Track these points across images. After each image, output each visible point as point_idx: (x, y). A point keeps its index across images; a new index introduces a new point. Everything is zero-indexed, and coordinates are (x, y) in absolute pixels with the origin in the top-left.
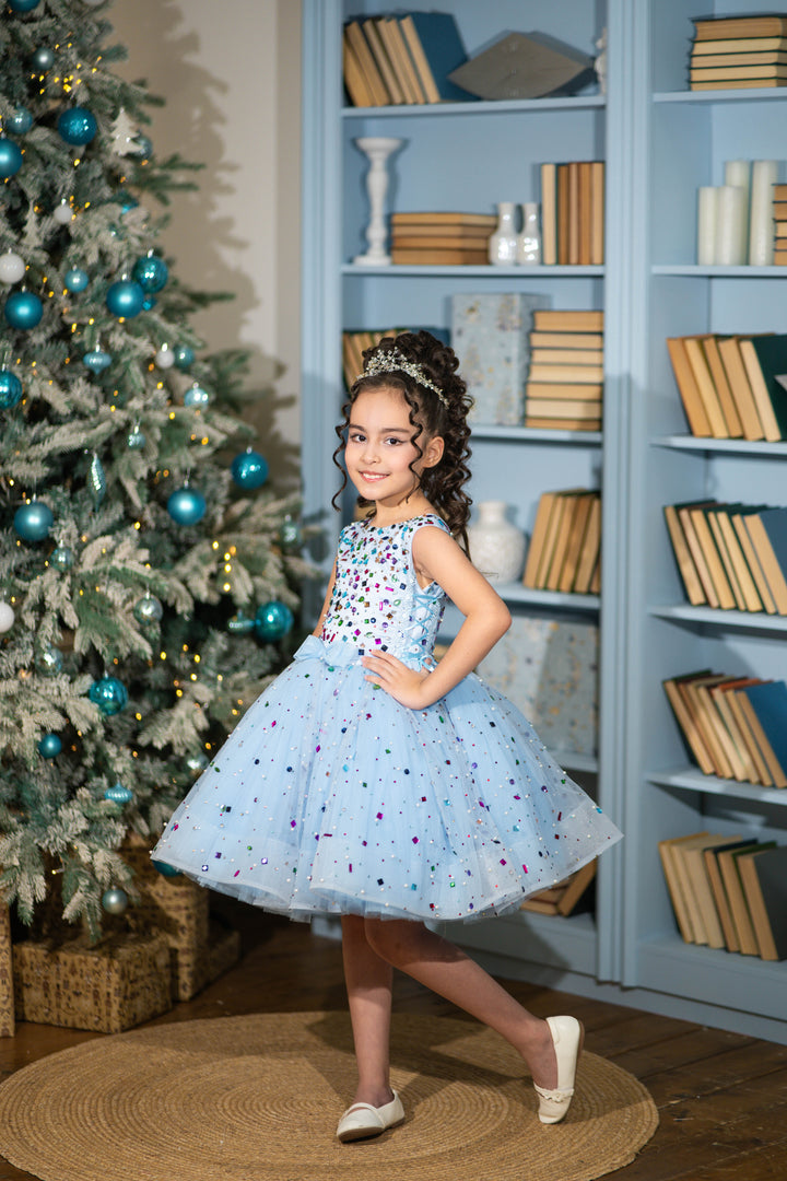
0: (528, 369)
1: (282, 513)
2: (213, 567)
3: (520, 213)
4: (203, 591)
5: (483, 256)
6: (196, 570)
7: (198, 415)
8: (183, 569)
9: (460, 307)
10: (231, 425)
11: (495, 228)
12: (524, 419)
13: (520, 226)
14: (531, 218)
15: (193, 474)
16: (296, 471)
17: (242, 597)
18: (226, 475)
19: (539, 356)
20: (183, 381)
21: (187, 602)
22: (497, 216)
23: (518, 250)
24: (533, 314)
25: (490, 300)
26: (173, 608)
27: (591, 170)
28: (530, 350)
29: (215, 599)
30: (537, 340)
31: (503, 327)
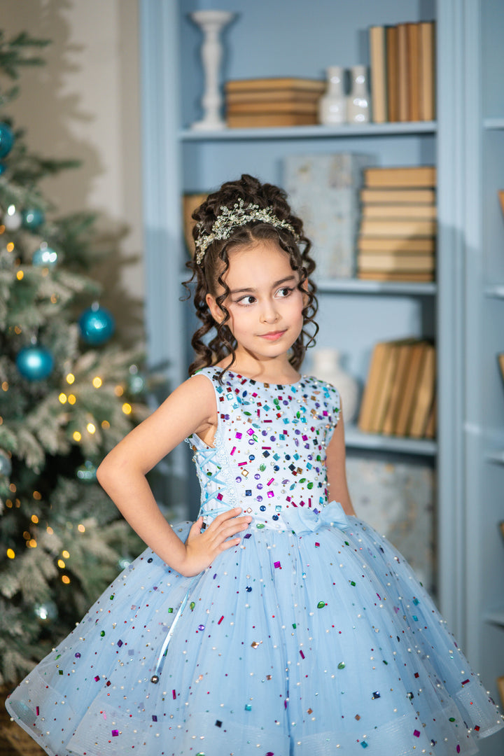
0: (359, 224)
1: (128, 365)
2: (63, 418)
3: (348, 77)
4: (53, 442)
5: (314, 118)
6: (46, 422)
7: (45, 274)
8: (34, 421)
9: (292, 166)
10: (78, 283)
11: (323, 92)
12: (357, 272)
13: (348, 88)
14: (360, 80)
15: (41, 331)
16: (140, 322)
17: (91, 449)
18: (74, 331)
19: (370, 212)
20: (32, 242)
21: (37, 453)
22: (325, 80)
23: (347, 112)
24: (363, 173)
25: (320, 158)
26: (24, 461)
27: (419, 31)
28: (360, 206)
29: (65, 448)
30: (368, 196)
31: (334, 185)
